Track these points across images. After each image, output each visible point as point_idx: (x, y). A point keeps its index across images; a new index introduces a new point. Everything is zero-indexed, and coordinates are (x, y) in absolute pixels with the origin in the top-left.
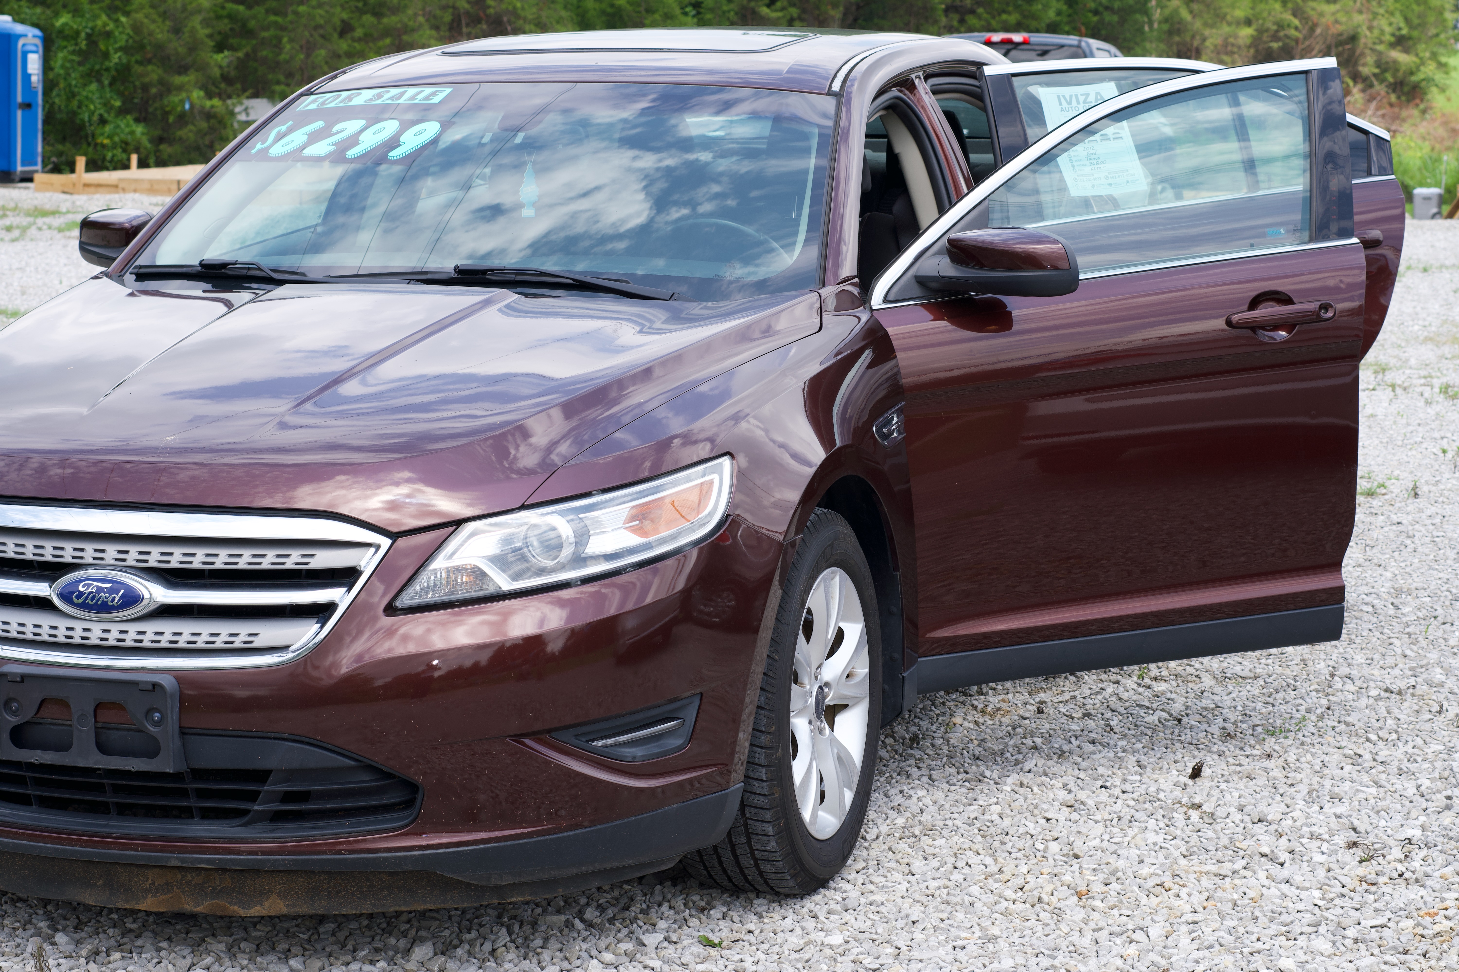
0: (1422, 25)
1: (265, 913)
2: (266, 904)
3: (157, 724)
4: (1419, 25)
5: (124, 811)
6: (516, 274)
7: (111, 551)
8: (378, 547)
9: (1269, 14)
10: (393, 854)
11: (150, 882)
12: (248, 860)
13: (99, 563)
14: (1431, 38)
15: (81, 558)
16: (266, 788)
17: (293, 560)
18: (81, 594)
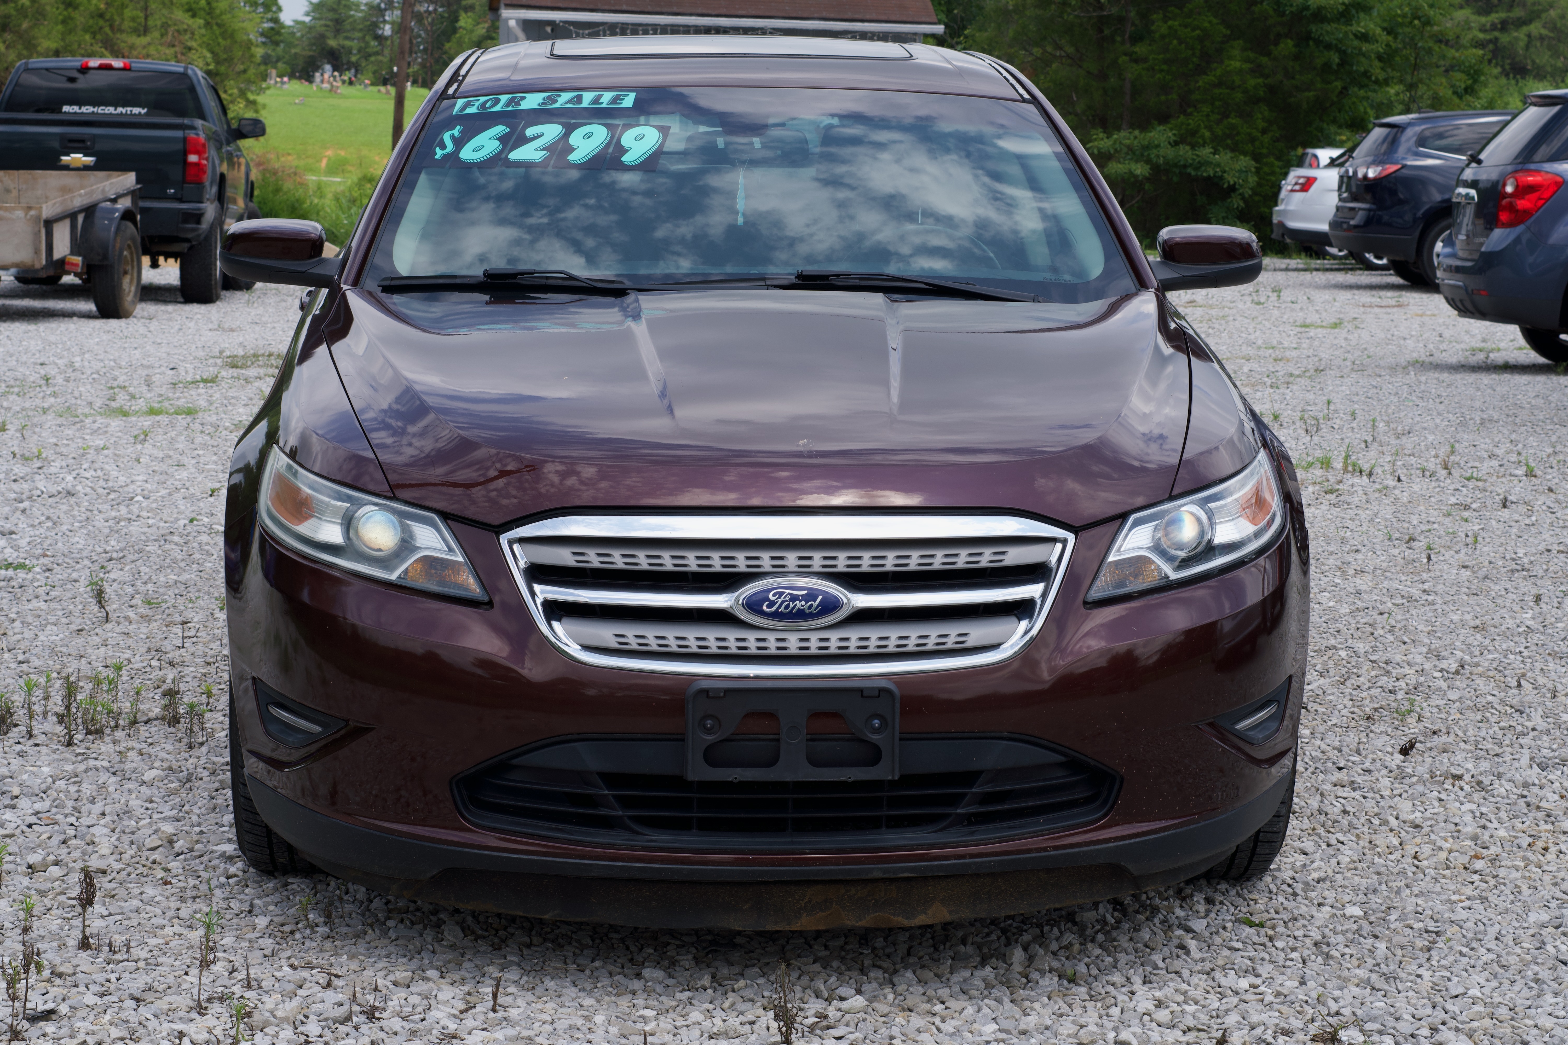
0: (229, 60)
1: (929, 921)
2: (930, 912)
3: (876, 731)
4: (226, 60)
5: (802, 827)
6: (861, 279)
7: (792, 558)
8: (1064, 542)
9: (79, 45)
10: (1092, 848)
11: (807, 900)
12: (955, 864)
13: (779, 571)
14: (239, 73)
15: (759, 566)
16: (974, 790)
17: (986, 558)
18: (772, 604)
